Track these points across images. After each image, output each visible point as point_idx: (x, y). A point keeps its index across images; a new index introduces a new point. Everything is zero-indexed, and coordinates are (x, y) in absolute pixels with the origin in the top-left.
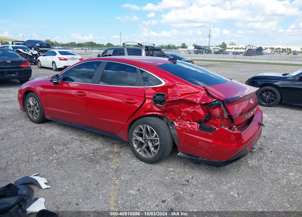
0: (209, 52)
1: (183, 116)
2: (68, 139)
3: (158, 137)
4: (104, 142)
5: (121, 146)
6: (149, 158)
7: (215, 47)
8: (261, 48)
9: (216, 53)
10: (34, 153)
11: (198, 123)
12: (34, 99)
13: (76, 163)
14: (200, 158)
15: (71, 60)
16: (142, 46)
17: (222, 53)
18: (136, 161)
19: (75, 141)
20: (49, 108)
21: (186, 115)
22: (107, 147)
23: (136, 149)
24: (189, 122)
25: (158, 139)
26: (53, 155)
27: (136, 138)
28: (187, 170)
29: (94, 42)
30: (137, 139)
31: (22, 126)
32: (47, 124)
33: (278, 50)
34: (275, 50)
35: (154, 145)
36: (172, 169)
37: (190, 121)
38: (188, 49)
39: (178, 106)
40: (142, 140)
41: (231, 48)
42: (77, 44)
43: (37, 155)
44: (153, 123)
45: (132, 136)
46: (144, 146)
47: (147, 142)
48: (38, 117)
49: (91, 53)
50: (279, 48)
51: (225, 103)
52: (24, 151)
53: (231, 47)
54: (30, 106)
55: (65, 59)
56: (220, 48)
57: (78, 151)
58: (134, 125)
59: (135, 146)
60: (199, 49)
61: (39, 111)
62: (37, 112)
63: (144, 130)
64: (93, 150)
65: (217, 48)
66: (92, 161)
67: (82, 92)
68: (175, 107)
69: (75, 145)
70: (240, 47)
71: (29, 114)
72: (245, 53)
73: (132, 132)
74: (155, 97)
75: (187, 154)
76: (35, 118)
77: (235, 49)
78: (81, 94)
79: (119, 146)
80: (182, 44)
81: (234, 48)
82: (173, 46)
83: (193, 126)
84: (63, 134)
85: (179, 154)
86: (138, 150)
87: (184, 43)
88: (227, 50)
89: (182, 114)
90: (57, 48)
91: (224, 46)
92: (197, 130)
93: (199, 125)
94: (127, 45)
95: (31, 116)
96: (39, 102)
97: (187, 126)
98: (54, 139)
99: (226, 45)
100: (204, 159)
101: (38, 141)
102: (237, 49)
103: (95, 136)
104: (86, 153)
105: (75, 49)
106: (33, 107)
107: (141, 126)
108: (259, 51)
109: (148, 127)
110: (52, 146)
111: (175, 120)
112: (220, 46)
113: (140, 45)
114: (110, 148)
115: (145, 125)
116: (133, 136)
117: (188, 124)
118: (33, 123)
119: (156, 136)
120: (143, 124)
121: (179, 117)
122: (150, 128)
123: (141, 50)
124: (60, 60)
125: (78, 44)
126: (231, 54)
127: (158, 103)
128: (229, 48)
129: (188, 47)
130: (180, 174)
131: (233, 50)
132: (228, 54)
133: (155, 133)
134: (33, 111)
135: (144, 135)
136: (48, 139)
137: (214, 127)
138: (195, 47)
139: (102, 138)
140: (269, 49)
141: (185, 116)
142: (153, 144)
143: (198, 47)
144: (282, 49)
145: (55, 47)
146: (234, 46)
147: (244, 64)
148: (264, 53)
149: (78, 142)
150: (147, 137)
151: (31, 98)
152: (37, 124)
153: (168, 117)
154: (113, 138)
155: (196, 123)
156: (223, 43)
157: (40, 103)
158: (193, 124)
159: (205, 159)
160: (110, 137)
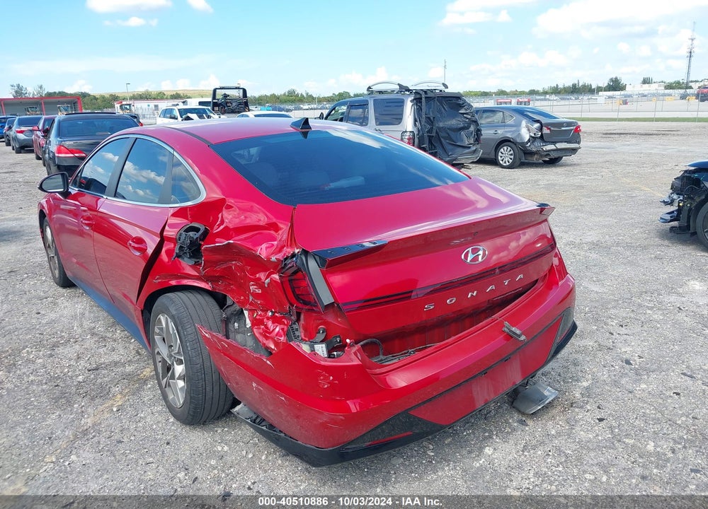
1: (254, 293)
3: (182, 353)
14: (278, 430)
16: (408, 90)
21: (260, 292)
23: (161, 378)
24: (271, 314)
25: (183, 358)
27: (158, 347)
28: (264, 457)
30: (159, 351)
38: (626, 93)
39: (241, 264)
46: (170, 374)
51: (319, 262)
63: (165, 330)
68: (236, 266)
80: (611, 80)
82: (584, 86)
83: (279, 326)
89: (251, 288)
90: (306, 107)
94: (377, 92)
96: (54, 238)
97: (265, 326)
104: (75, 373)
107: (161, 317)
109: (169, 322)
110: (25, 348)
113: (404, 89)
115: (165, 316)
116: (155, 342)
117: (269, 318)
120: (161, 310)
121: (251, 298)
122: (172, 324)
129: (627, 86)
133: (178, 341)
135: (166, 343)
136: (37, 329)
145: (302, 106)
153: (229, 295)
155: (286, 319)
157: (55, 241)
158: (279, 321)
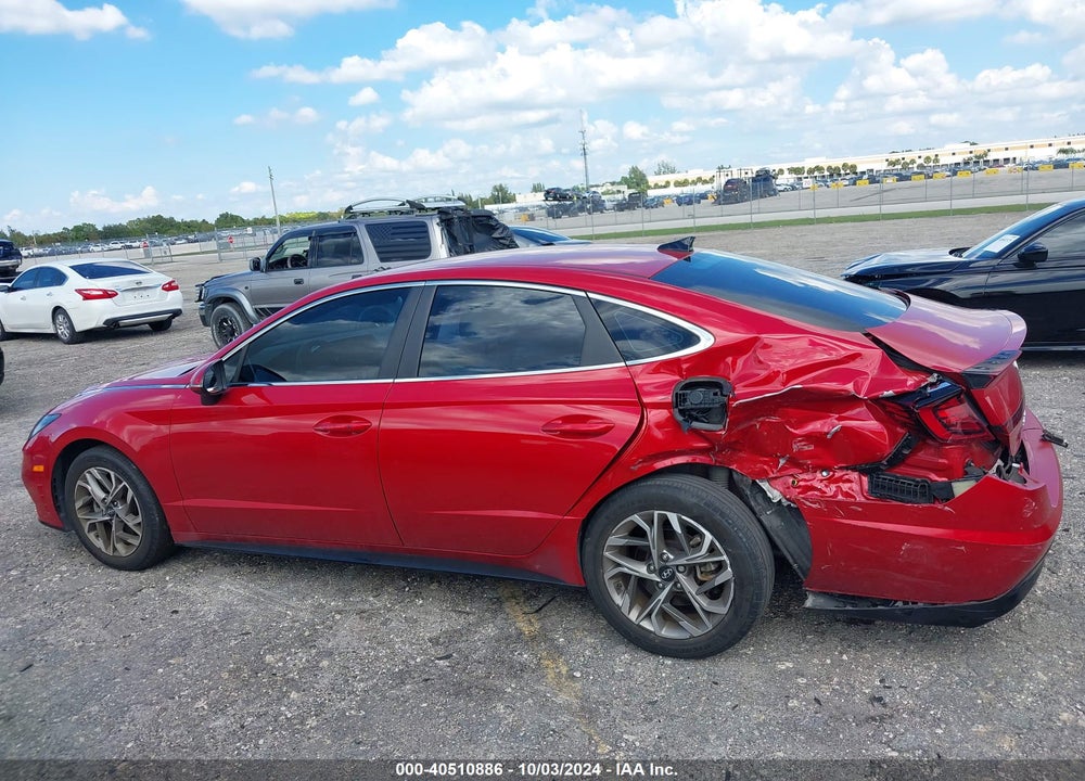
0: (597, 206)
1: (800, 452)
2: (305, 616)
3: (722, 551)
4: (458, 605)
5: (536, 607)
6: (692, 637)
7: (610, 188)
8: (767, 172)
9: (621, 207)
10: (201, 703)
11: (863, 472)
12: (112, 474)
13: (404, 712)
14: (900, 604)
15: (130, 294)
16: (422, 208)
17: (641, 204)
18: (634, 659)
19: (338, 617)
20: (186, 503)
21: (812, 447)
22: (481, 622)
23: (625, 610)
24: (824, 474)
25: (725, 557)
26: (286, 695)
27: (619, 565)
28: (845, 657)
29: (166, 216)
30: (626, 570)
31: (76, 594)
32: (182, 568)
33: (816, 174)
34: (806, 175)
35: (707, 587)
36: (787, 664)
37: (828, 469)
38: (519, 205)
39: (774, 419)
40: (649, 571)
41: (663, 184)
42: (100, 228)
43: (218, 708)
44: (694, 500)
45: (599, 560)
46: (662, 596)
47: (672, 577)
48: (136, 542)
49: (169, 259)
50: (818, 168)
51: (971, 382)
52: (152, 704)
53: (662, 180)
54: (90, 505)
55: (105, 291)
56: (624, 188)
57: (377, 658)
58: (607, 518)
59: (619, 600)
60: (562, 202)
61: (139, 519)
62: (130, 524)
63: (653, 533)
64: (435, 641)
65: (615, 188)
66: (462, 691)
67: (348, 419)
68: (762, 423)
69: (347, 632)
70: (692, 176)
71: (91, 536)
72: (718, 196)
73: (600, 546)
74: (680, 399)
75: (844, 597)
76: (122, 550)
77: (678, 184)
78: (343, 426)
79: (526, 610)
80: (495, 188)
81: (672, 184)
83: (845, 487)
84: (270, 599)
85: (809, 603)
86: (633, 616)
87: (501, 186)
88: (652, 193)
89: (795, 446)
91: (637, 179)
92: (863, 500)
93: (865, 479)
94: (364, 214)
95: (99, 543)
96: (138, 482)
97: (820, 490)
98: (248, 628)
99: (644, 176)
100: (914, 606)
101: (182, 647)
102: (684, 183)
103: (403, 583)
104: (418, 660)
105: (99, 249)
106: (108, 508)
107: (636, 518)
108: (763, 182)
109: (673, 518)
110: (259, 657)
111: (763, 475)
112: (625, 181)
113: (416, 206)
114: (499, 622)
115: (656, 513)
116: (604, 560)
117: (822, 480)
118: (115, 572)
119: (712, 550)
120: (645, 506)
121: (782, 462)
122: (680, 520)
123: (424, 226)
124: (87, 297)
125: (105, 228)
126: (671, 206)
127: (697, 420)
128: (657, 186)
129: (517, 196)
130: (830, 679)
131: (673, 191)
132: (662, 204)
133: (709, 537)
134: (107, 525)
135: (654, 553)
136: (225, 631)
137: (937, 479)
138: (548, 192)
139: (434, 586)
140: (786, 172)
141: (810, 455)
142: (700, 583)
143: (555, 194)
144: (829, 168)
146: (671, 175)
147: (730, 232)
148: (779, 188)
149: (353, 621)
150: (671, 557)
151: (91, 470)
152: (133, 574)
153: (734, 467)
154: (482, 578)
155: (854, 476)
156: (634, 170)
157: (142, 486)
158: (840, 480)
159: (921, 605)
160: (467, 577)
